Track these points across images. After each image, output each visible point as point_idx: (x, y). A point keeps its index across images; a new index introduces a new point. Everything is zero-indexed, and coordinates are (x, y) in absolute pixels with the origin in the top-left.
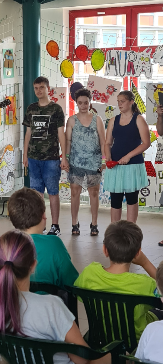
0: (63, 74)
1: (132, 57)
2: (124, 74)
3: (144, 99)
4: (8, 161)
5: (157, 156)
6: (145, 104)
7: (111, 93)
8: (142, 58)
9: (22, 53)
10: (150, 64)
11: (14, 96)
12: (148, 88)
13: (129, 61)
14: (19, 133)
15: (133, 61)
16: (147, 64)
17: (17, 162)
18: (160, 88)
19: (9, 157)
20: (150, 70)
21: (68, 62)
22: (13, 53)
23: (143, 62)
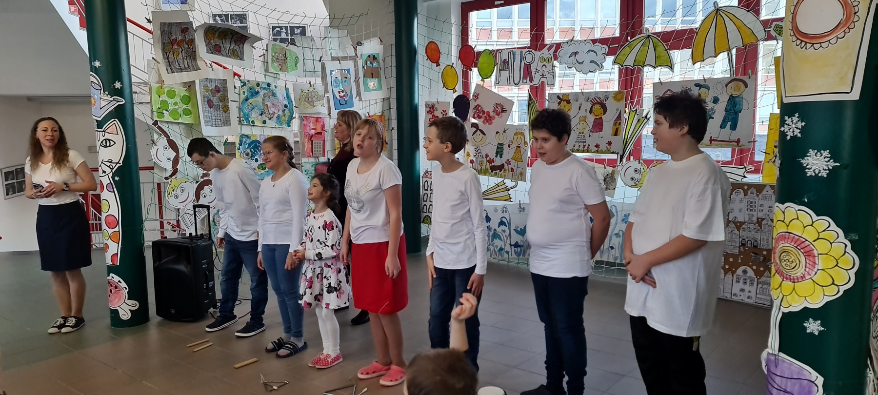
0: (445, 86)
2: (519, 81)
8: (542, 57)
9: (394, 58)
10: (553, 66)
11: (382, 115)
12: (550, 100)
13: (525, 63)
15: (530, 63)
16: (549, 67)
18: (565, 100)
20: (553, 75)
21: (451, 68)
22: (380, 57)
23: (543, 64)
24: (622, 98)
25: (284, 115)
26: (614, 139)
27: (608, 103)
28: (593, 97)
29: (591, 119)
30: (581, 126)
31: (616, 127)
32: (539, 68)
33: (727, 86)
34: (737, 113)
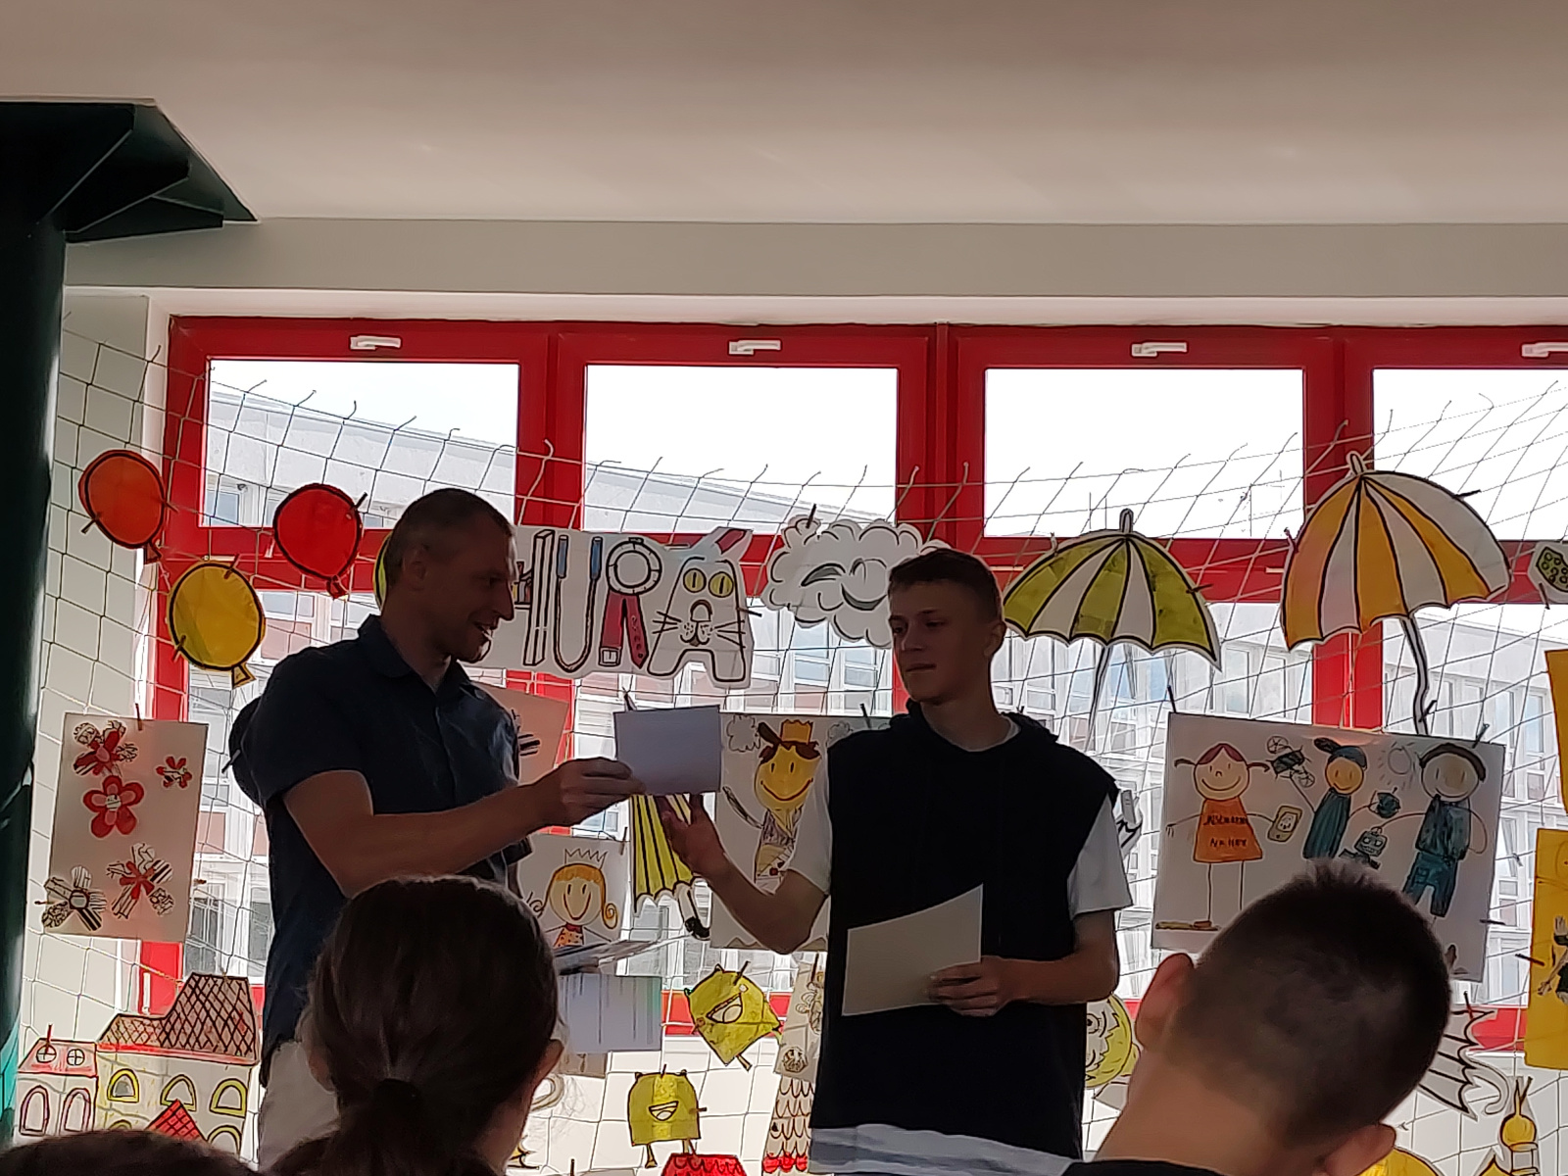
0: (184, 647)
1: (632, 569)
2: (585, 657)
5: (774, 1128)
8: (692, 573)
12: (725, 741)
13: (610, 588)
15: (637, 590)
16: (725, 615)
18: (795, 743)
20: (740, 644)
21: (227, 576)
23: (698, 597)
32: (678, 611)
33: (1423, 764)
34: (1453, 858)
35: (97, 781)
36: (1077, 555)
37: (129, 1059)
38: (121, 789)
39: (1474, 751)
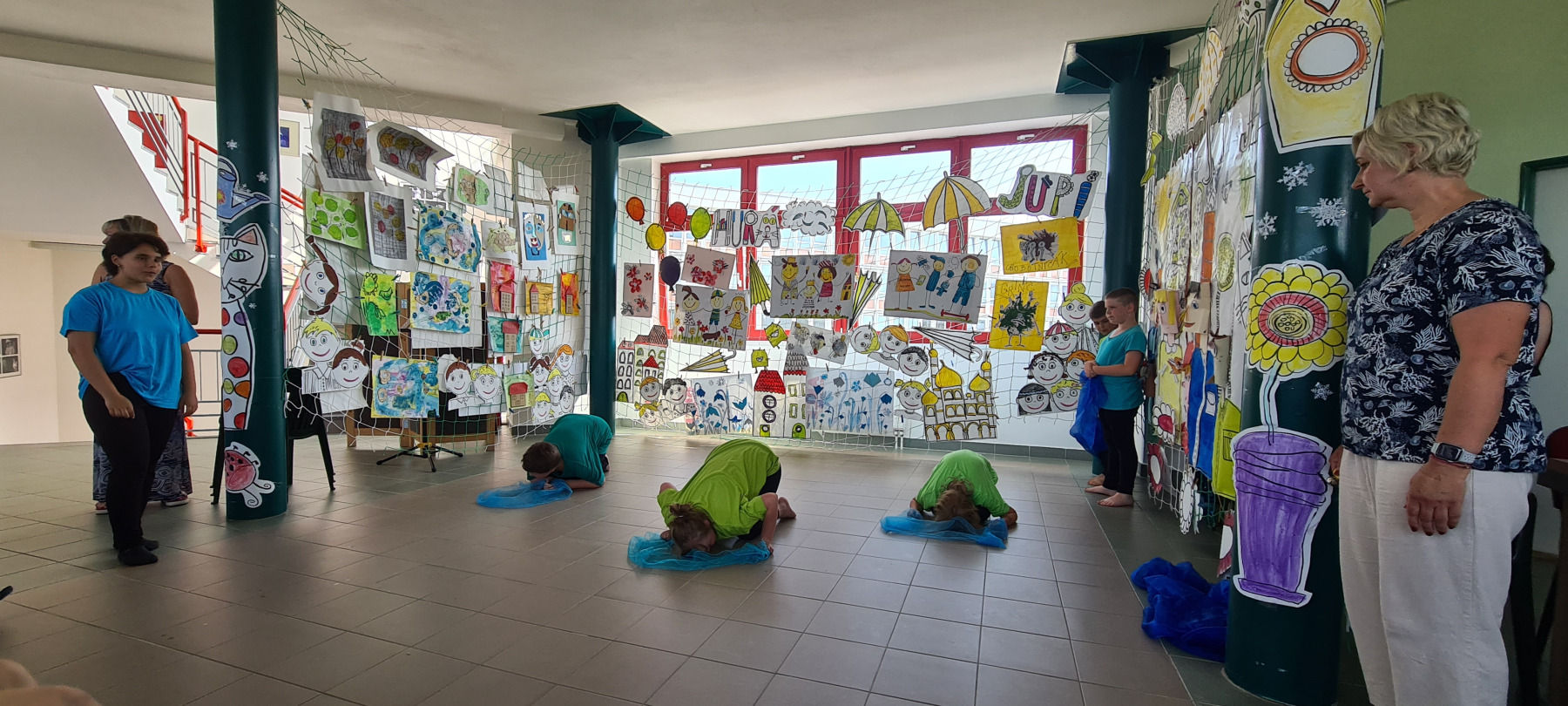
0: (649, 245)
1: (751, 219)
2: (739, 243)
3: (769, 280)
4: (564, 369)
5: (786, 364)
6: (770, 286)
7: (719, 271)
8: (765, 218)
9: (589, 213)
10: (778, 229)
11: (575, 274)
12: (773, 263)
13: (745, 224)
14: (583, 328)
15: (752, 224)
16: (773, 229)
17: (579, 372)
19: (565, 364)
20: (777, 238)
21: (658, 227)
22: (576, 209)
23: (767, 225)
24: (852, 261)
25: (470, 256)
26: (843, 304)
27: (838, 267)
28: (821, 260)
29: (820, 283)
30: (808, 291)
31: (845, 291)
32: (762, 229)
33: (962, 262)
34: (969, 289)
35: (631, 279)
36: (866, 206)
37: (641, 346)
38: (637, 281)
39: (979, 258)
